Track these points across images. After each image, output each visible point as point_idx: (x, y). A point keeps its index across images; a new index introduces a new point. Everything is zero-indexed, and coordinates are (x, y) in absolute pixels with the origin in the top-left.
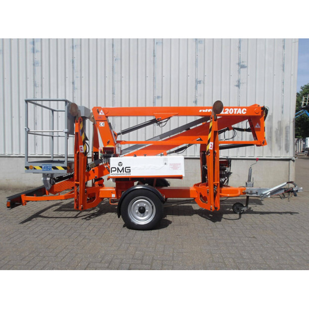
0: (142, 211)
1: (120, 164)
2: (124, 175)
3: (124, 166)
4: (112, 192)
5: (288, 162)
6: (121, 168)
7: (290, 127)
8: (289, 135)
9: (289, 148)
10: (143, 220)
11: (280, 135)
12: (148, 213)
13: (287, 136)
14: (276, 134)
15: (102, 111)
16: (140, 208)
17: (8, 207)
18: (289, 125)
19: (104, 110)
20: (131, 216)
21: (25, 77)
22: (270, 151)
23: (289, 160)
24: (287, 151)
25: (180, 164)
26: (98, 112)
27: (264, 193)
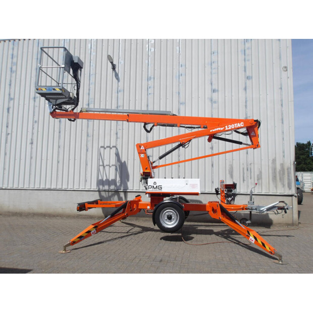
0: (170, 218)
1: (155, 183)
2: (157, 191)
3: (158, 185)
4: (148, 205)
5: (290, 198)
6: (155, 186)
7: (291, 168)
8: (290, 175)
9: (291, 186)
10: (170, 225)
11: (283, 175)
12: (174, 219)
13: (288, 176)
14: (279, 174)
15: (142, 147)
16: (168, 216)
17: (78, 210)
18: (290, 167)
19: (144, 145)
20: (162, 222)
21: (81, 129)
22: (275, 188)
23: (292, 196)
24: (290, 189)
25: (197, 185)
26: (140, 147)
27: (261, 209)
